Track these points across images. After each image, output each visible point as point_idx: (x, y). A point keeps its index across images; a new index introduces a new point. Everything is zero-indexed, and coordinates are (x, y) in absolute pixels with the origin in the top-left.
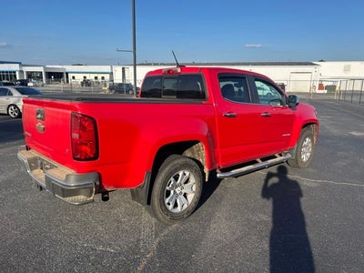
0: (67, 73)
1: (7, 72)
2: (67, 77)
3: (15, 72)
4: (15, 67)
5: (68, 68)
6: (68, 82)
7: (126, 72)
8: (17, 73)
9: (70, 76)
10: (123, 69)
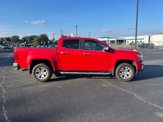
0: (125, 40)
1: (104, 41)
2: (125, 42)
3: (106, 41)
4: (106, 39)
5: (126, 38)
6: (125, 44)
7: (151, 38)
8: (107, 41)
9: (127, 41)
10: (149, 37)
